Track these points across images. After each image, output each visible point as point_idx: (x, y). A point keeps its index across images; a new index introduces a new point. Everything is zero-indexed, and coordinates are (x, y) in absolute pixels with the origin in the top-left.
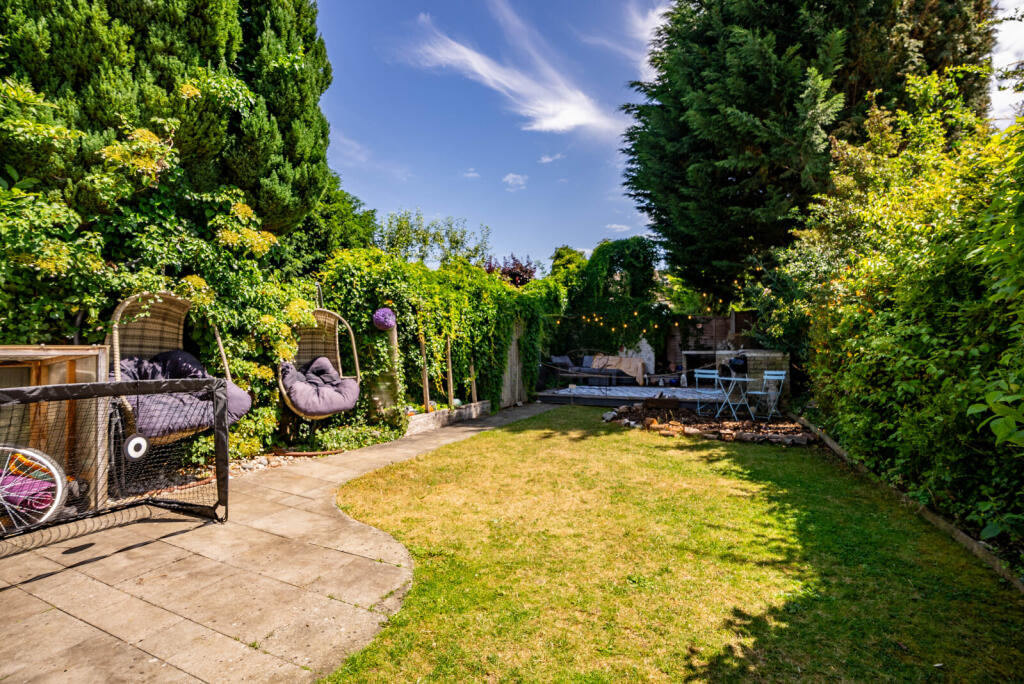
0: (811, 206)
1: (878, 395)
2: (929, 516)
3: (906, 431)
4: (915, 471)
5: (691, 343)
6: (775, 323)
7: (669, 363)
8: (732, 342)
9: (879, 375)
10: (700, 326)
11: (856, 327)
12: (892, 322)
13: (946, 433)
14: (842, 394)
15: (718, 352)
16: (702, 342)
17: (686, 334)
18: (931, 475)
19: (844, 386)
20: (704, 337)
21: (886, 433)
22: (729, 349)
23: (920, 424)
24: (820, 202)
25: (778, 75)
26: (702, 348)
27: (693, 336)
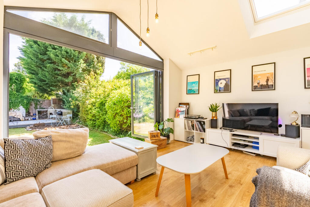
0: (80, 83)
1: (94, 118)
2: (100, 132)
3: (98, 123)
4: (98, 127)
5: (38, 107)
6: (72, 105)
7: (30, 113)
8: (53, 107)
9: (94, 116)
10: (41, 102)
11: (91, 109)
12: (95, 108)
13: (102, 122)
14: (88, 118)
15: (48, 110)
16: (42, 107)
17: (36, 104)
18: (100, 128)
19: (89, 117)
20: (42, 105)
21: (95, 123)
22: (52, 109)
23: (99, 122)
24: (81, 83)
25: (73, 55)
26: (42, 108)
27: (39, 105)
